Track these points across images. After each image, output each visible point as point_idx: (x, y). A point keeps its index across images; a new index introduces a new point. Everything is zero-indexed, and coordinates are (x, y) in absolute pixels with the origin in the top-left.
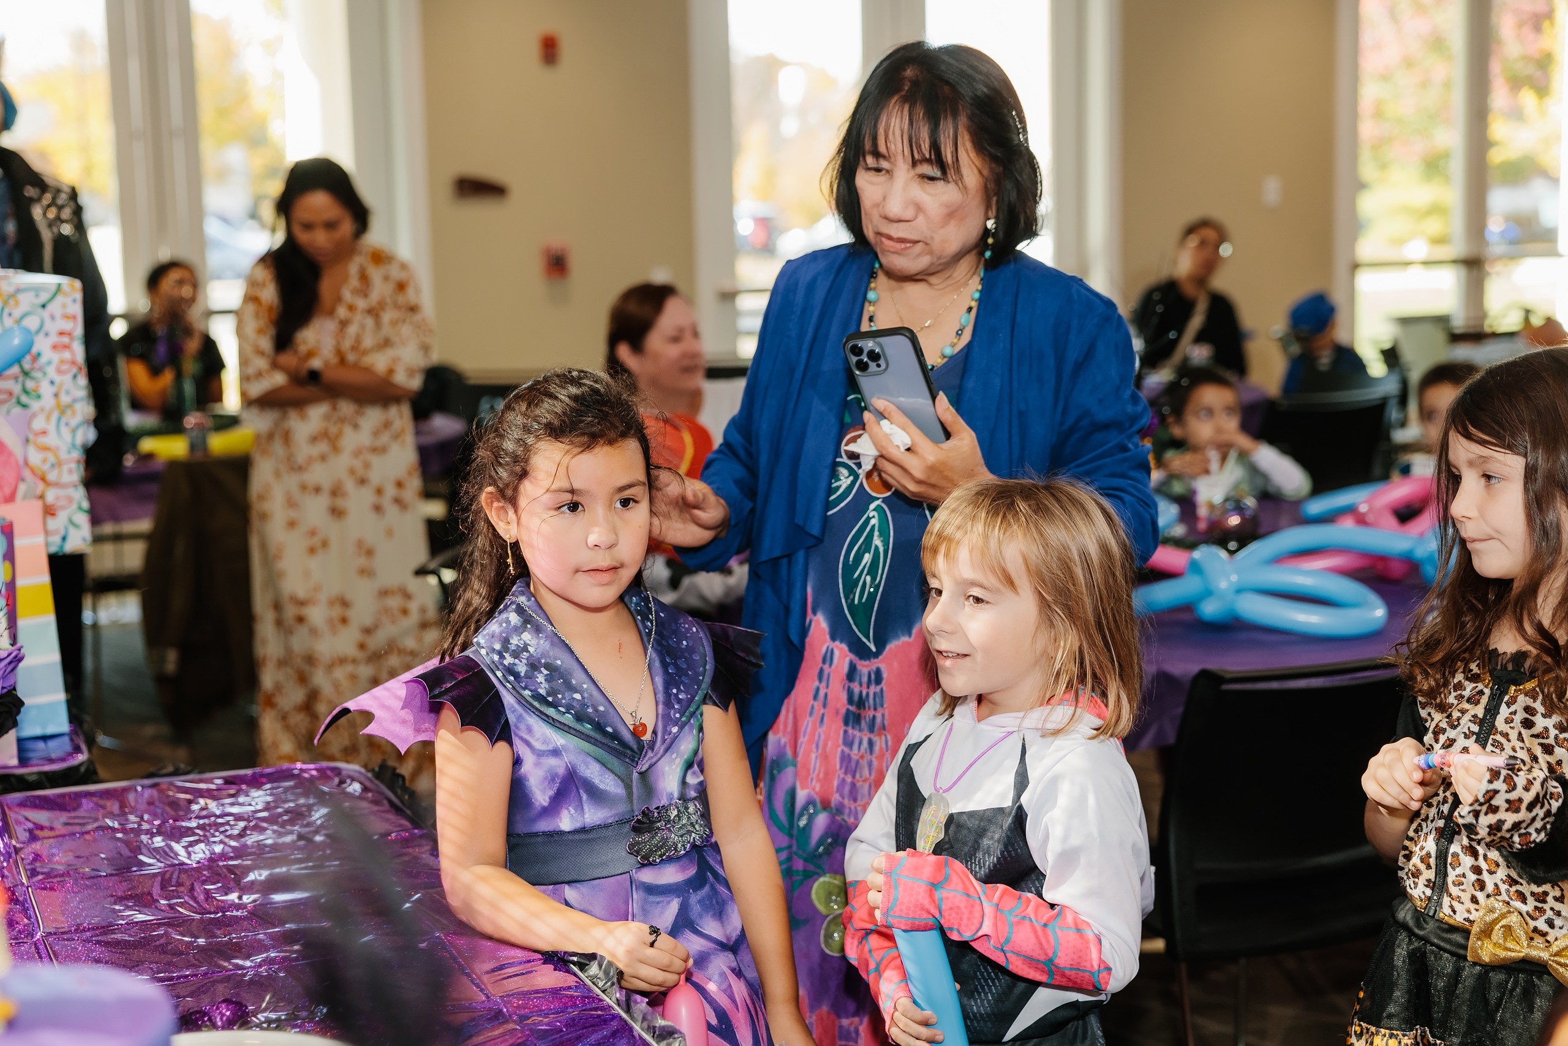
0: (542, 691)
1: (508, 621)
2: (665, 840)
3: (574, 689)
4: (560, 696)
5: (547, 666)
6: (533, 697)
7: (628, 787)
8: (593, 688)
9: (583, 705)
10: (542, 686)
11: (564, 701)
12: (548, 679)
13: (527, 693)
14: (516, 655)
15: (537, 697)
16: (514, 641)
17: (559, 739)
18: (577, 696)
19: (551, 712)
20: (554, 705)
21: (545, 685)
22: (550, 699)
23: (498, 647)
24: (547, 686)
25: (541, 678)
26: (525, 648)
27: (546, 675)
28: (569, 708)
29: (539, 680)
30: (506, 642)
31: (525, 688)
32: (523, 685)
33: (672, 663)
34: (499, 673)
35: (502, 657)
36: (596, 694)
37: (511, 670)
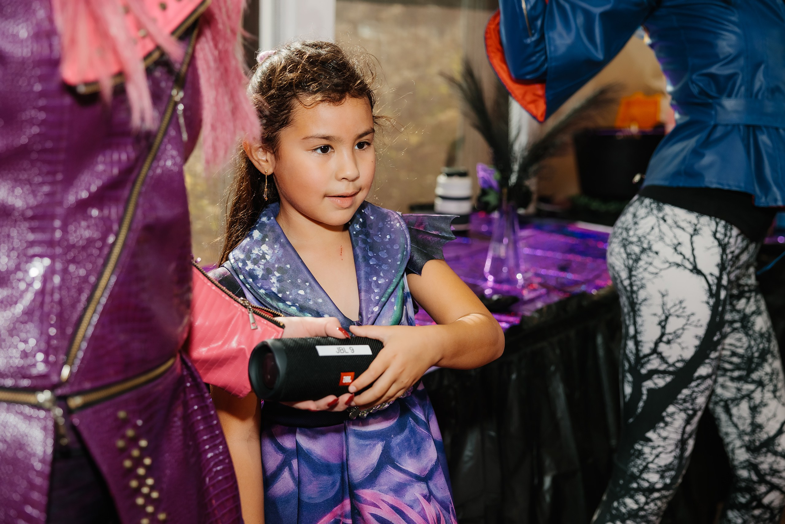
0: (274, 290)
3: (299, 287)
4: (288, 293)
5: (279, 270)
6: (266, 294)
8: (313, 283)
9: (307, 298)
10: (275, 285)
11: (291, 297)
12: (279, 280)
13: (262, 291)
14: (255, 261)
15: (270, 294)
16: (255, 251)
18: (301, 292)
19: (280, 305)
20: (284, 300)
21: (277, 284)
22: (280, 295)
23: (242, 256)
24: (278, 285)
25: (274, 280)
27: (279, 277)
29: (272, 281)
30: (249, 253)
31: (260, 288)
32: (259, 285)
33: (374, 257)
34: (242, 277)
35: (245, 264)
36: (317, 288)
37: (251, 274)
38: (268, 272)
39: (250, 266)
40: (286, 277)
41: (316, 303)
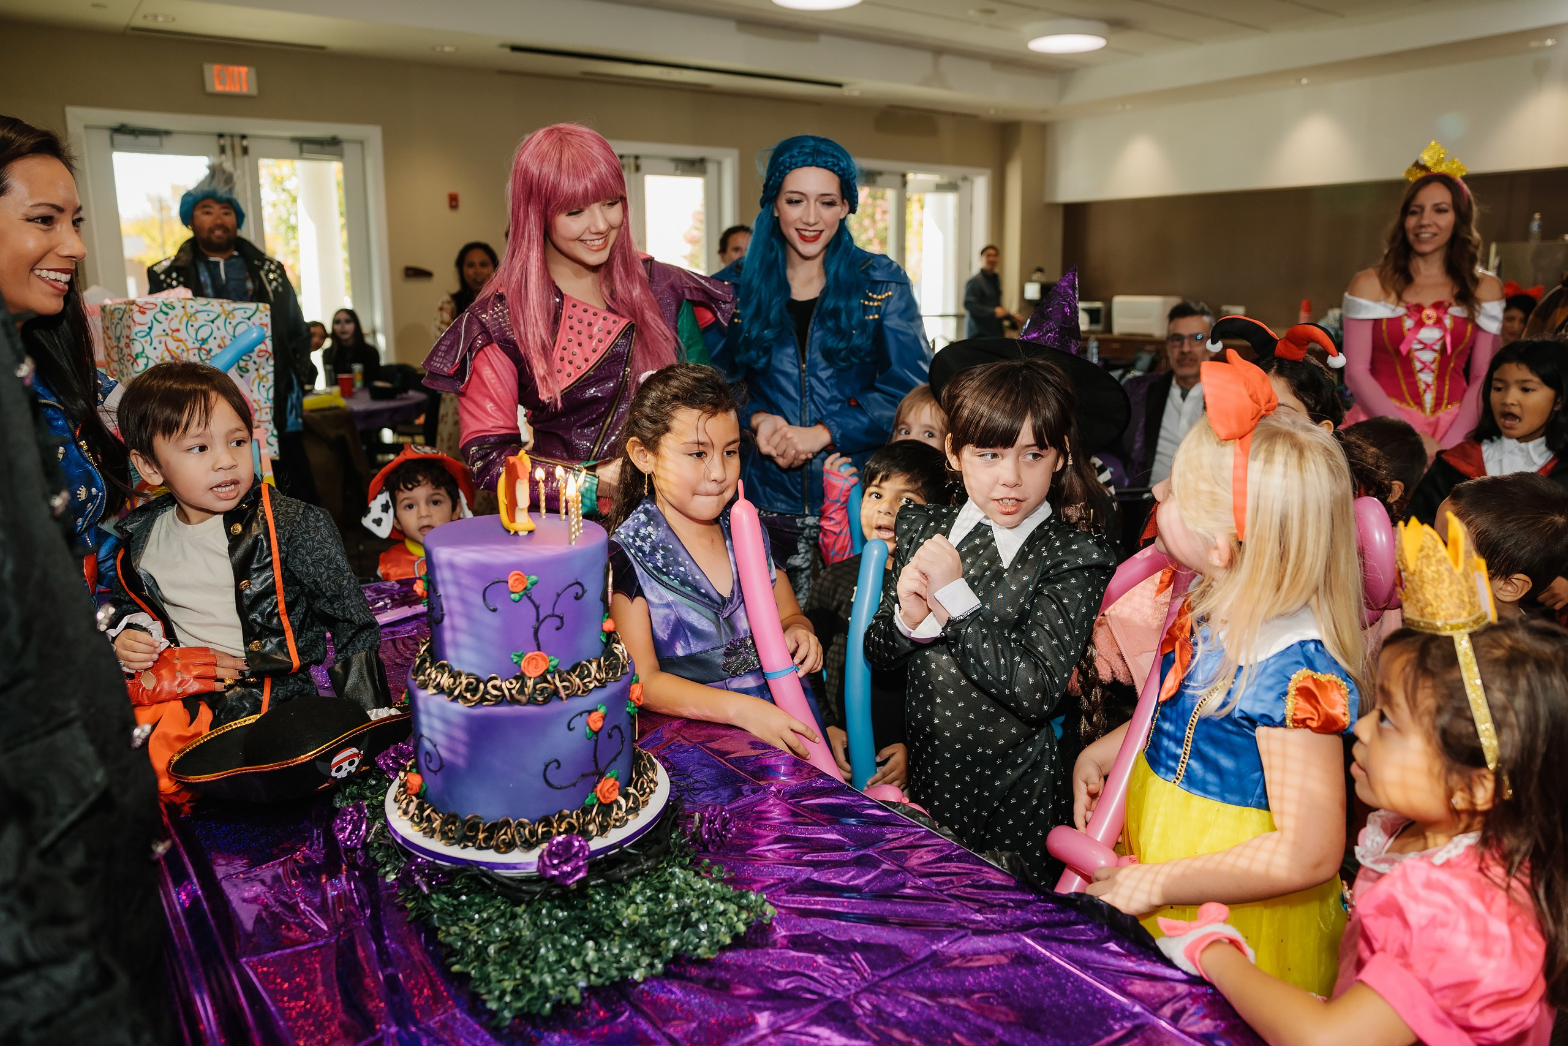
0: (659, 565)
1: (638, 518)
2: (745, 660)
3: (679, 564)
4: (671, 568)
5: (663, 548)
6: (654, 568)
7: (718, 626)
8: (692, 564)
9: (686, 574)
11: (673, 572)
12: (663, 557)
13: (650, 565)
14: (643, 539)
15: (656, 568)
16: (643, 531)
17: (670, 597)
18: (682, 569)
19: (665, 578)
20: (667, 574)
21: (661, 560)
22: (664, 570)
23: (632, 534)
24: (663, 561)
25: (659, 556)
26: (649, 536)
27: (663, 554)
28: (676, 576)
29: (657, 557)
30: (637, 532)
31: (649, 562)
32: (648, 559)
34: (633, 551)
35: (635, 541)
36: (694, 567)
37: (640, 549)
38: (654, 549)
39: (639, 543)
40: (668, 554)
41: (694, 578)
